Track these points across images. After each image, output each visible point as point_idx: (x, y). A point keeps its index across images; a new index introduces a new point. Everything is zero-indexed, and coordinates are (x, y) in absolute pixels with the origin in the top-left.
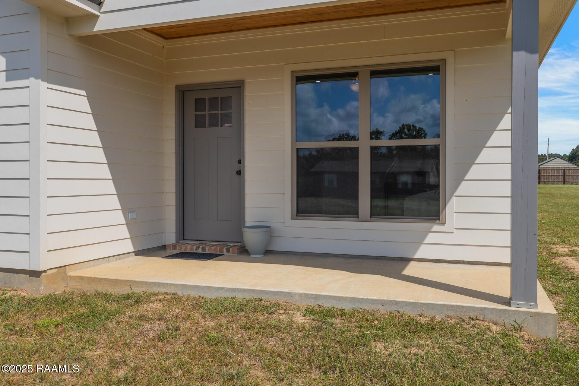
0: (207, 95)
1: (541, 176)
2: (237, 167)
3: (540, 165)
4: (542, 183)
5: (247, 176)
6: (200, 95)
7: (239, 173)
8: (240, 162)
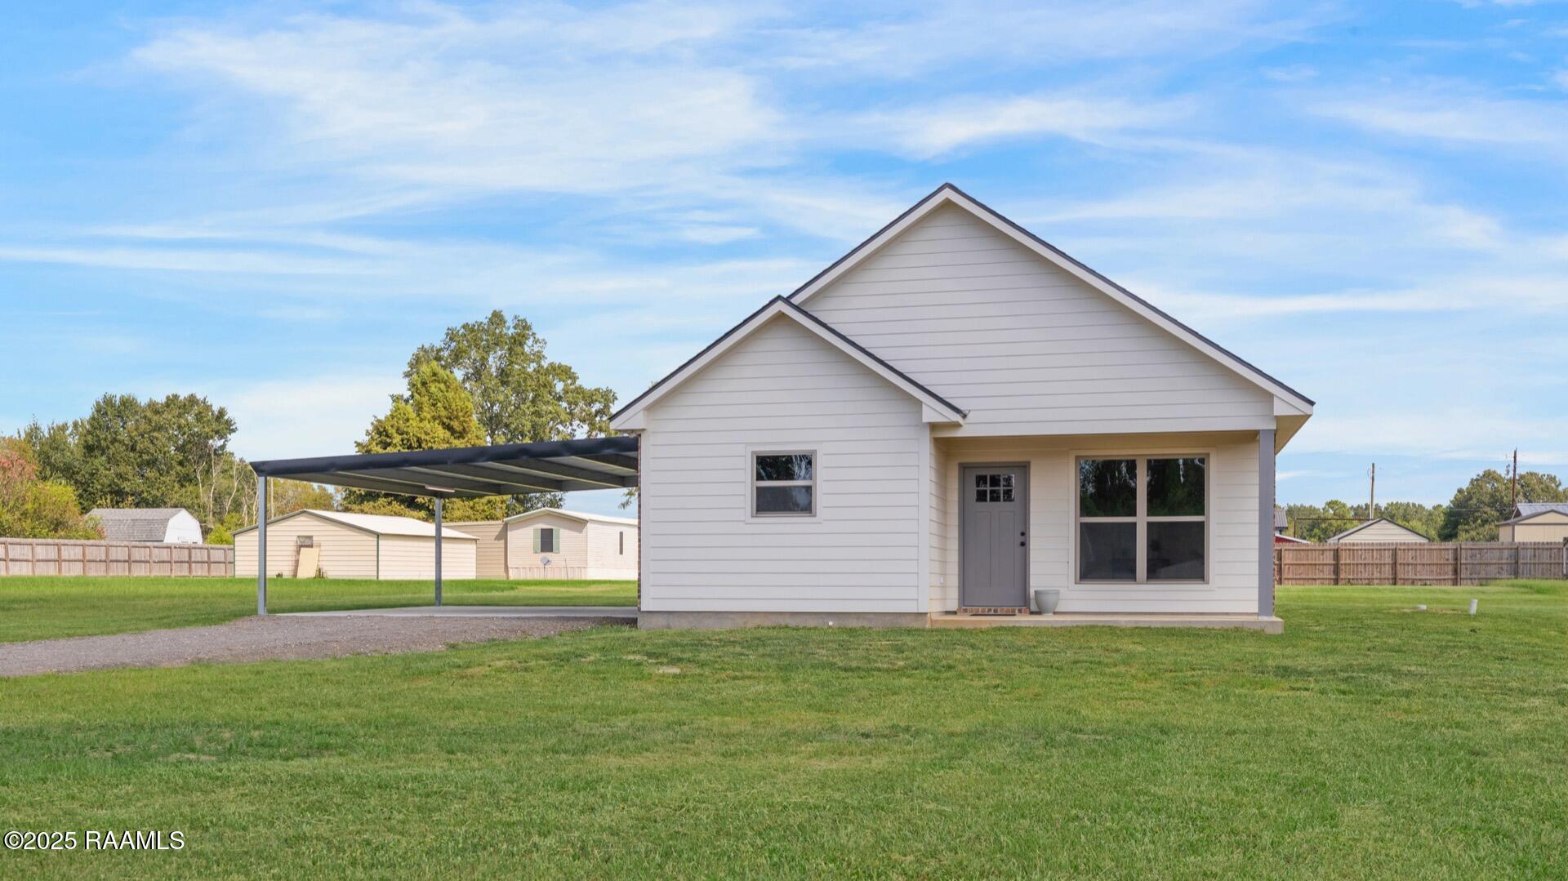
0: (988, 473)
1: (1340, 565)
2: (1022, 539)
3: (1339, 539)
4: (1343, 582)
5: (1032, 547)
6: (983, 473)
7: (1023, 544)
8: (1023, 534)
